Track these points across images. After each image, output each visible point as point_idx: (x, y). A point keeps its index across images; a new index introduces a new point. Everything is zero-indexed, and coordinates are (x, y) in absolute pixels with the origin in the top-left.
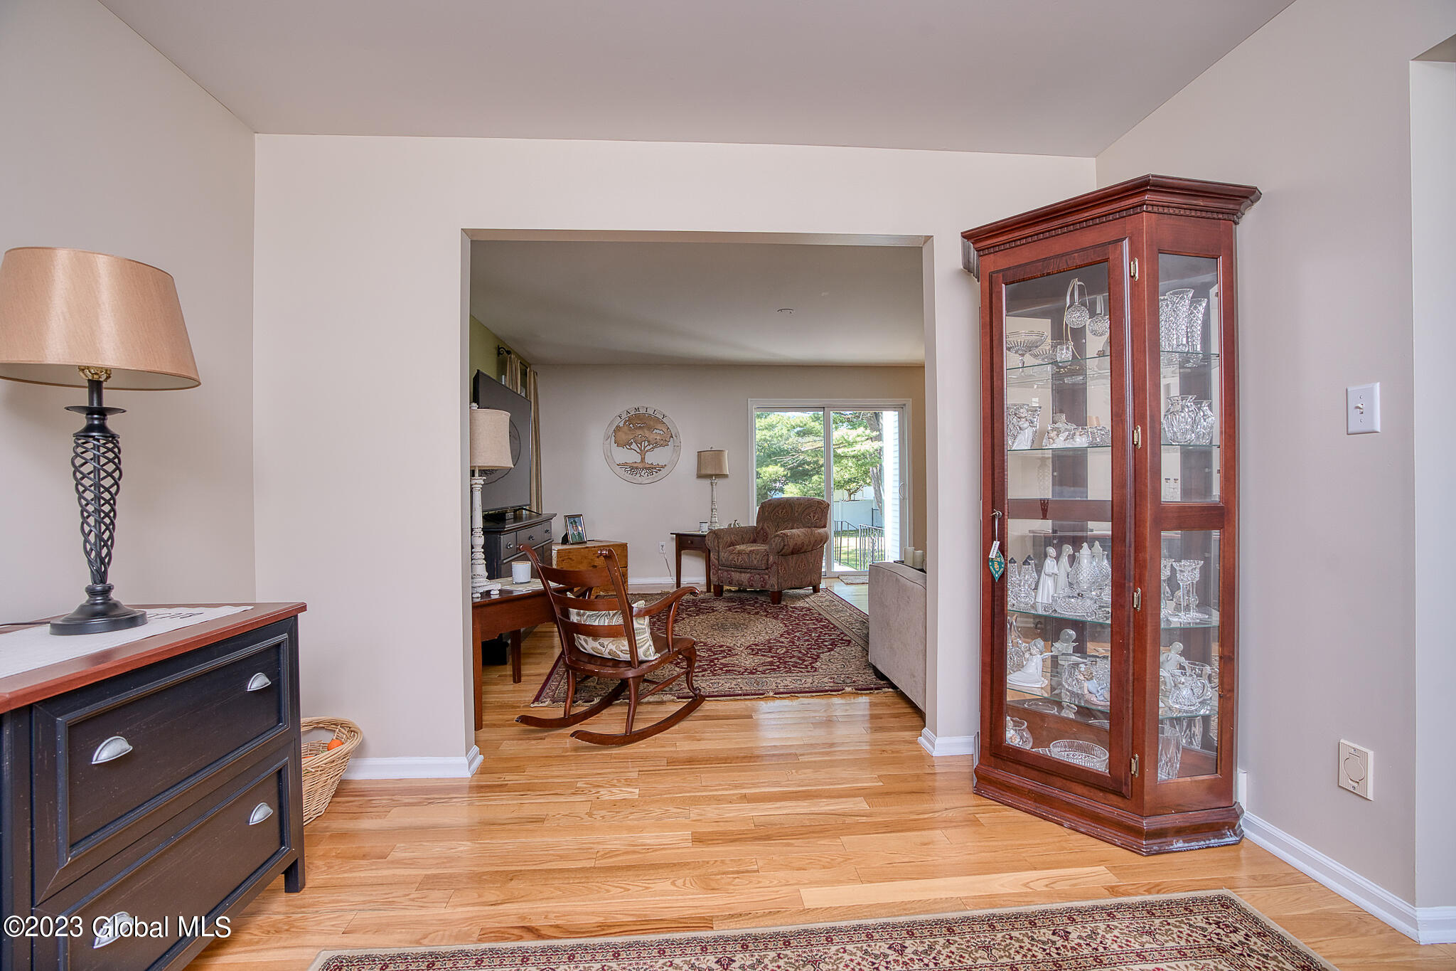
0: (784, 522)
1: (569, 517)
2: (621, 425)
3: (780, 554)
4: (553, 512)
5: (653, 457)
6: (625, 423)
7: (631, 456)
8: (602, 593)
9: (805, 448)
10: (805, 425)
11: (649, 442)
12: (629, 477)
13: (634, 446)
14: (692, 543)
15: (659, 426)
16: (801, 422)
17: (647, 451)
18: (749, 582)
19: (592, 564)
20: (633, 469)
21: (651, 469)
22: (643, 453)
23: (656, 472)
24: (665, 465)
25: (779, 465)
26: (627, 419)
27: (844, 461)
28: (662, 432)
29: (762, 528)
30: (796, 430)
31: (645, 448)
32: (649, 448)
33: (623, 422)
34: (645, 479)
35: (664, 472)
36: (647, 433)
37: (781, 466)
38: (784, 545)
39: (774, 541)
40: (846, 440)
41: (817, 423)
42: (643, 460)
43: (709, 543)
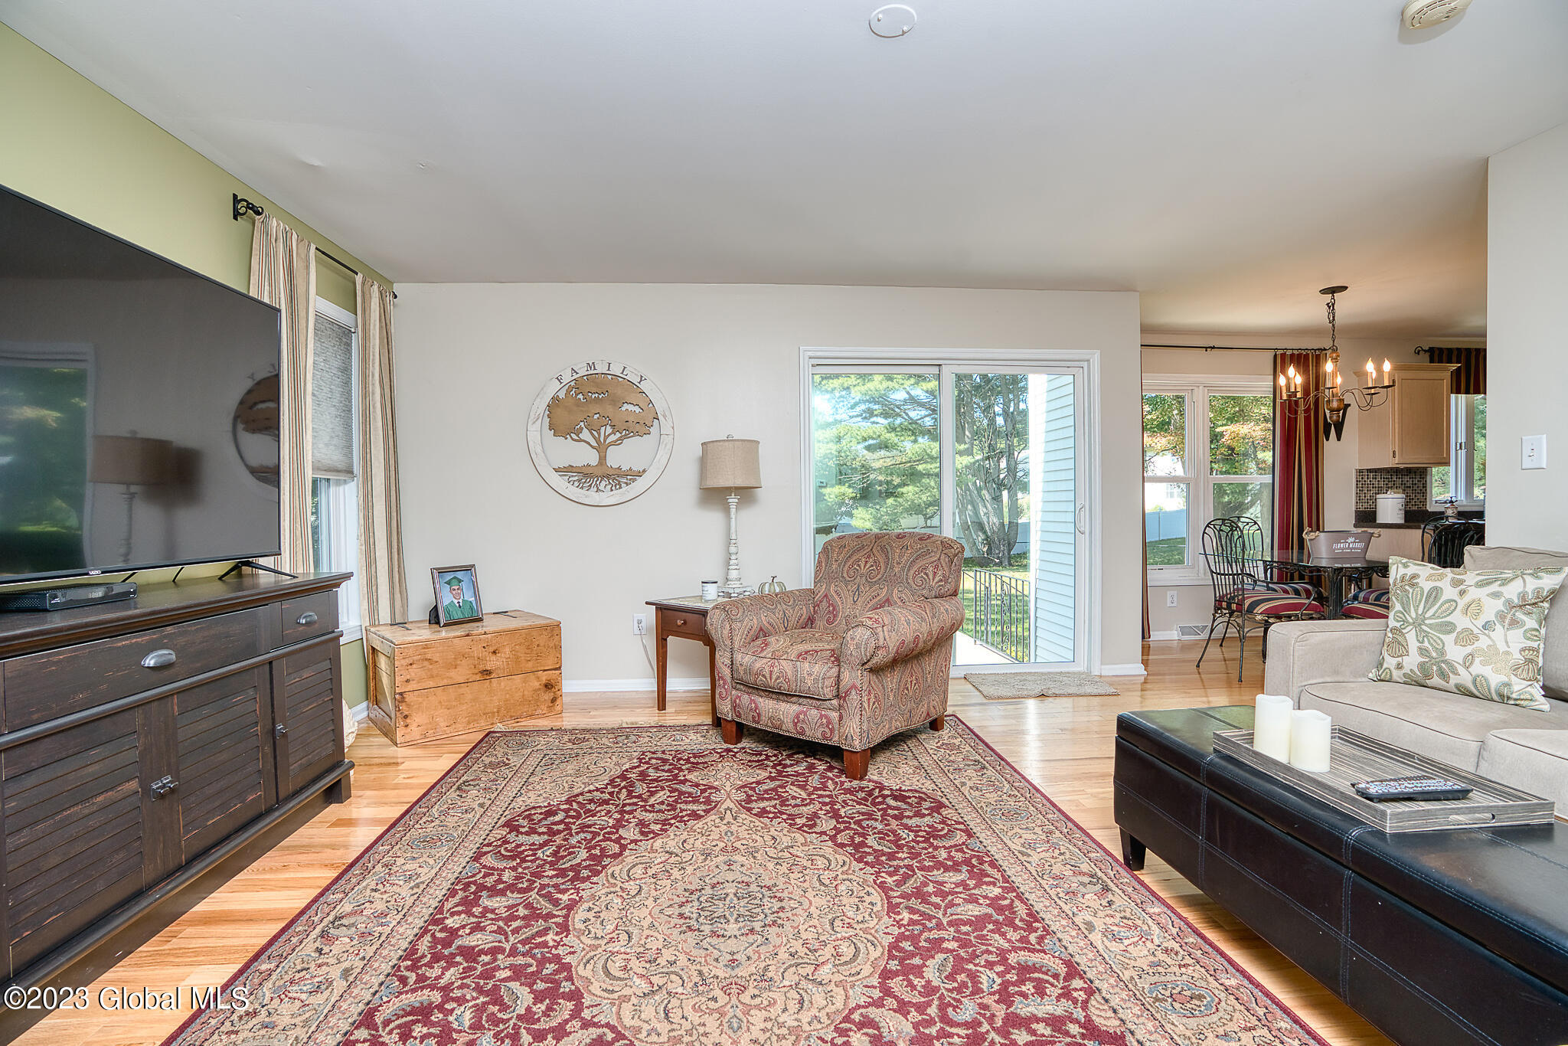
0: (872, 584)
1: (442, 571)
2: (562, 395)
3: (866, 667)
4: (343, 570)
5: (619, 457)
6: (568, 392)
7: (583, 455)
8: (499, 727)
9: (876, 465)
10: (879, 436)
11: (613, 426)
12: (573, 491)
13: (585, 435)
14: (685, 623)
15: (632, 398)
16: (874, 433)
17: (610, 444)
18: (795, 724)
19: (482, 667)
20: (585, 476)
21: (618, 478)
22: (602, 449)
23: (627, 484)
24: (644, 471)
25: (847, 484)
26: (573, 384)
27: (925, 481)
28: (637, 409)
29: (826, 596)
30: (867, 443)
31: (606, 438)
32: (613, 438)
33: (564, 391)
34: (607, 496)
35: (640, 484)
36: (609, 410)
37: (849, 487)
38: (877, 648)
39: (852, 639)
40: (928, 455)
41: (893, 434)
42: (602, 459)
43: (715, 623)
